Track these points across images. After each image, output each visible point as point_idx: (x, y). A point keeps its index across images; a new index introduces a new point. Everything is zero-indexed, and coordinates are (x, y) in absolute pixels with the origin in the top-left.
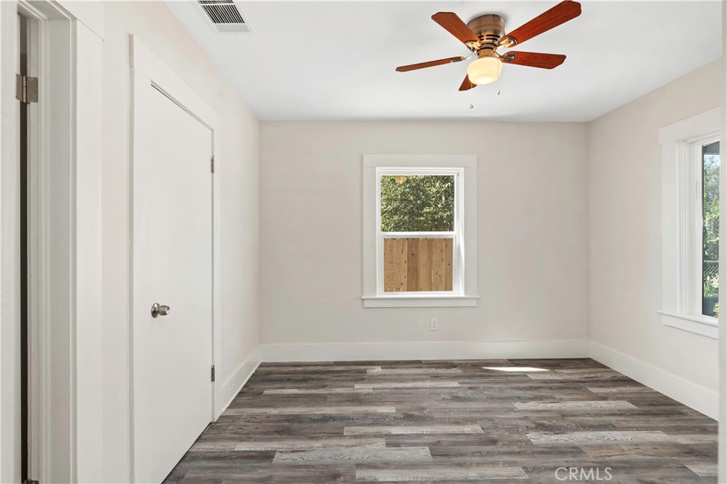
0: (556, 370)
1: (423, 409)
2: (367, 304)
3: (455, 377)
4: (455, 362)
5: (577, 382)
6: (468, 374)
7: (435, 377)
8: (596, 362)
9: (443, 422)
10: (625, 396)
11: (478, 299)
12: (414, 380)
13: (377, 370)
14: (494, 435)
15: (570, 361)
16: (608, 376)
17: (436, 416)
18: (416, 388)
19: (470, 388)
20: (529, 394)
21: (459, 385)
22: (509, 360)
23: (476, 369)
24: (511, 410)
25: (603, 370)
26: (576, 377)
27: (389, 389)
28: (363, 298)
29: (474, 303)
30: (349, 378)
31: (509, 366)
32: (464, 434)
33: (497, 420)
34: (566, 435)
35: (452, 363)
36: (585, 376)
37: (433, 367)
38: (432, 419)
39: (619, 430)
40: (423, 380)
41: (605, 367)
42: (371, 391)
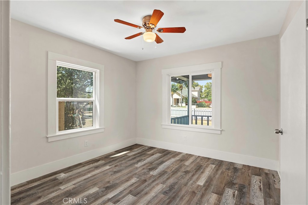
0: (133, 150)
1: (109, 182)
2: (50, 140)
3: (105, 165)
4: (97, 158)
5: (142, 152)
6: (108, 161)
7: (97, 167)
8: (139, 145)
9: (123, 182)
10: (156, 152)
11: (104, 128)
12: (89, 172)
13: (63, 175)
14: (143, 178)
15: (132, 146)
16: (147, 148)
17: (117, 182)
18: (95, 175)
19: (115, 166)
20: (135, 161)
21: (110, 167)
22: (115, 151)
23: (107, 158)
24: (137, 168)
25: (143, 146)
26: (140, 151)
27: (82, 181)
28: (48, 136)
29: (103, 130)
30: (51, 186)
31: (118, 154)
32: (134, 183)
33: (137, 173)
34: (158, 169)
35: (96, 159)
36: (142, 149)
37: (90, 164)
38: (117, 184)
39: (166, 162)
40: (92, 171)
41: (143, 145)
42: (74, 186)
